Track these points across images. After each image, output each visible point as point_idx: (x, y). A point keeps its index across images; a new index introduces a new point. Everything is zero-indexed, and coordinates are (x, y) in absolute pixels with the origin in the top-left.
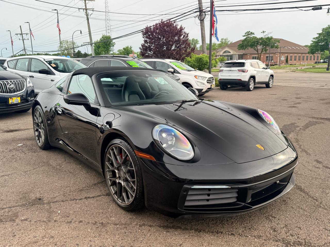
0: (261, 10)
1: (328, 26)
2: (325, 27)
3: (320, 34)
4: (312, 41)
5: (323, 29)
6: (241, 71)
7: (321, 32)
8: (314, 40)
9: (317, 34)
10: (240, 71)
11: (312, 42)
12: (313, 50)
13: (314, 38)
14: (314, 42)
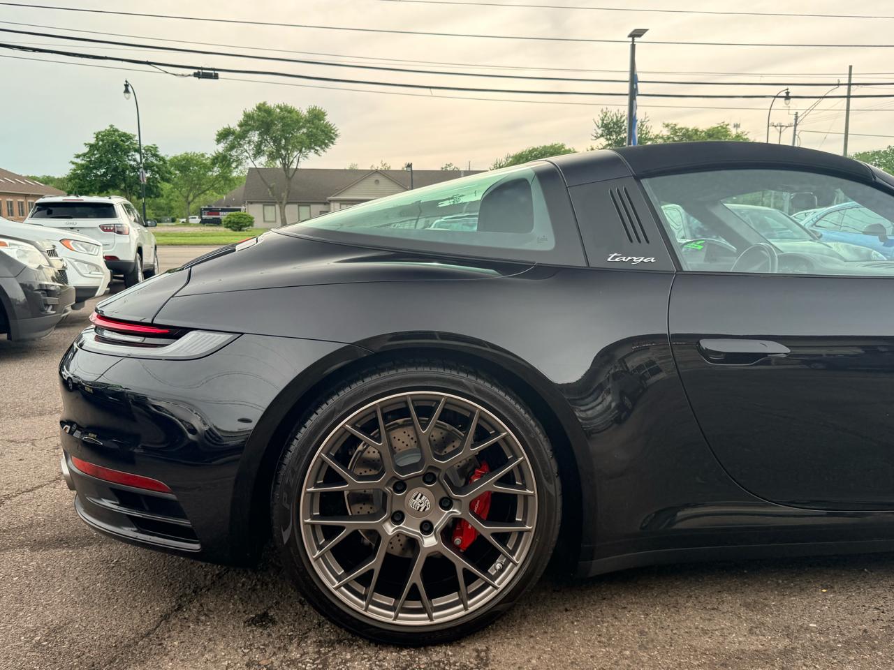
0: (34, 50)
1: (108, 128)
2: (103, 130)
3: (91, 146)
4: (73, 163)
5: (98, 135)
6: (110, 230)
7: (93, 141)
8: (79, 161)
9: (86, 144)
10: (106, 230)
11: (73, 167)
12: (84, 187)
13: (78, 156)
14: (82, 165)
